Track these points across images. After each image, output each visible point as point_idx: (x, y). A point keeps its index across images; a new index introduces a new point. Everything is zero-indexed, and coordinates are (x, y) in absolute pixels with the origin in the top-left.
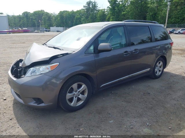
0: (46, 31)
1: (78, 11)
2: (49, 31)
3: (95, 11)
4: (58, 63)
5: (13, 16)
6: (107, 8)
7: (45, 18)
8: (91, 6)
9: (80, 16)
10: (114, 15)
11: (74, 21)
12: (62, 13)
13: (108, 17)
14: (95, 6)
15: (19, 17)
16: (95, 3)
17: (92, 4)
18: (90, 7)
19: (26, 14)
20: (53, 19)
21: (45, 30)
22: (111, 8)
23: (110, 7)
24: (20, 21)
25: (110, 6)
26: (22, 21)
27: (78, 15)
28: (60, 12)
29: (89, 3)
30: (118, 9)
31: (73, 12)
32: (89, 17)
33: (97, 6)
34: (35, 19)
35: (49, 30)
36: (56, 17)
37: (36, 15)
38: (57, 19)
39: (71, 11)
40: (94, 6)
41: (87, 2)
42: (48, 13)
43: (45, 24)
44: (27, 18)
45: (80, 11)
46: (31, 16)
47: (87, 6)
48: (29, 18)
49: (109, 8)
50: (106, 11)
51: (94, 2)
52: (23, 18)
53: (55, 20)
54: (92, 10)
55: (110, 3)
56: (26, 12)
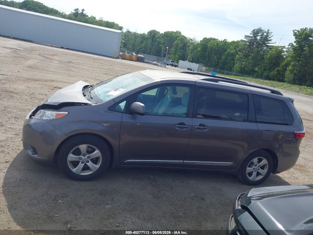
0: (172, 65)
1: (233, 42)
2: (176, 66)
3: (265, 48)
4: (67, 113)
5: (135, 33)
6: (289, 45)
7: (178, 44)
8: (259, 38)
9: (234, 51)
10: (299, 61)
11: (223, 57)
12: (206, 41)
13: (285, 62)
14: (266, 39)
15: (143, 37)
16: (268, 33)
17: (262, 35)
18: (256, 39)
19: (153, 34)
20: (190, 48)
21: (170, 63)
22: (296, 47)
23: (295, 44)
24: (142, 42)
25: (295, 42)
26: (145, 43)
27: (231, 49)
28: (204, 39)
29: (256, 33)
30: (310, 51)
31: (225, 42)
32: (249, 55)
33: (270, 39)
34: (164, 44)
35: (176, 64)
36: (196, 46)
37: (168, 37)
38: (196, 49)
39: (223, 40)
40: (264, 39)
41: (254, 30)
42: (185, 38)
43: (175, 54)
44: (153, 40)
45: (238, 42)
46: (159, 38)
47: (252, 37)
48: (156, 40)
49: (292, 45)
50: (286, 51)
51: (267, 31)
52: (148, 39)
53: (193, 49)
54: (259, 44)
55: (296, 38)
56: (154, 31)
